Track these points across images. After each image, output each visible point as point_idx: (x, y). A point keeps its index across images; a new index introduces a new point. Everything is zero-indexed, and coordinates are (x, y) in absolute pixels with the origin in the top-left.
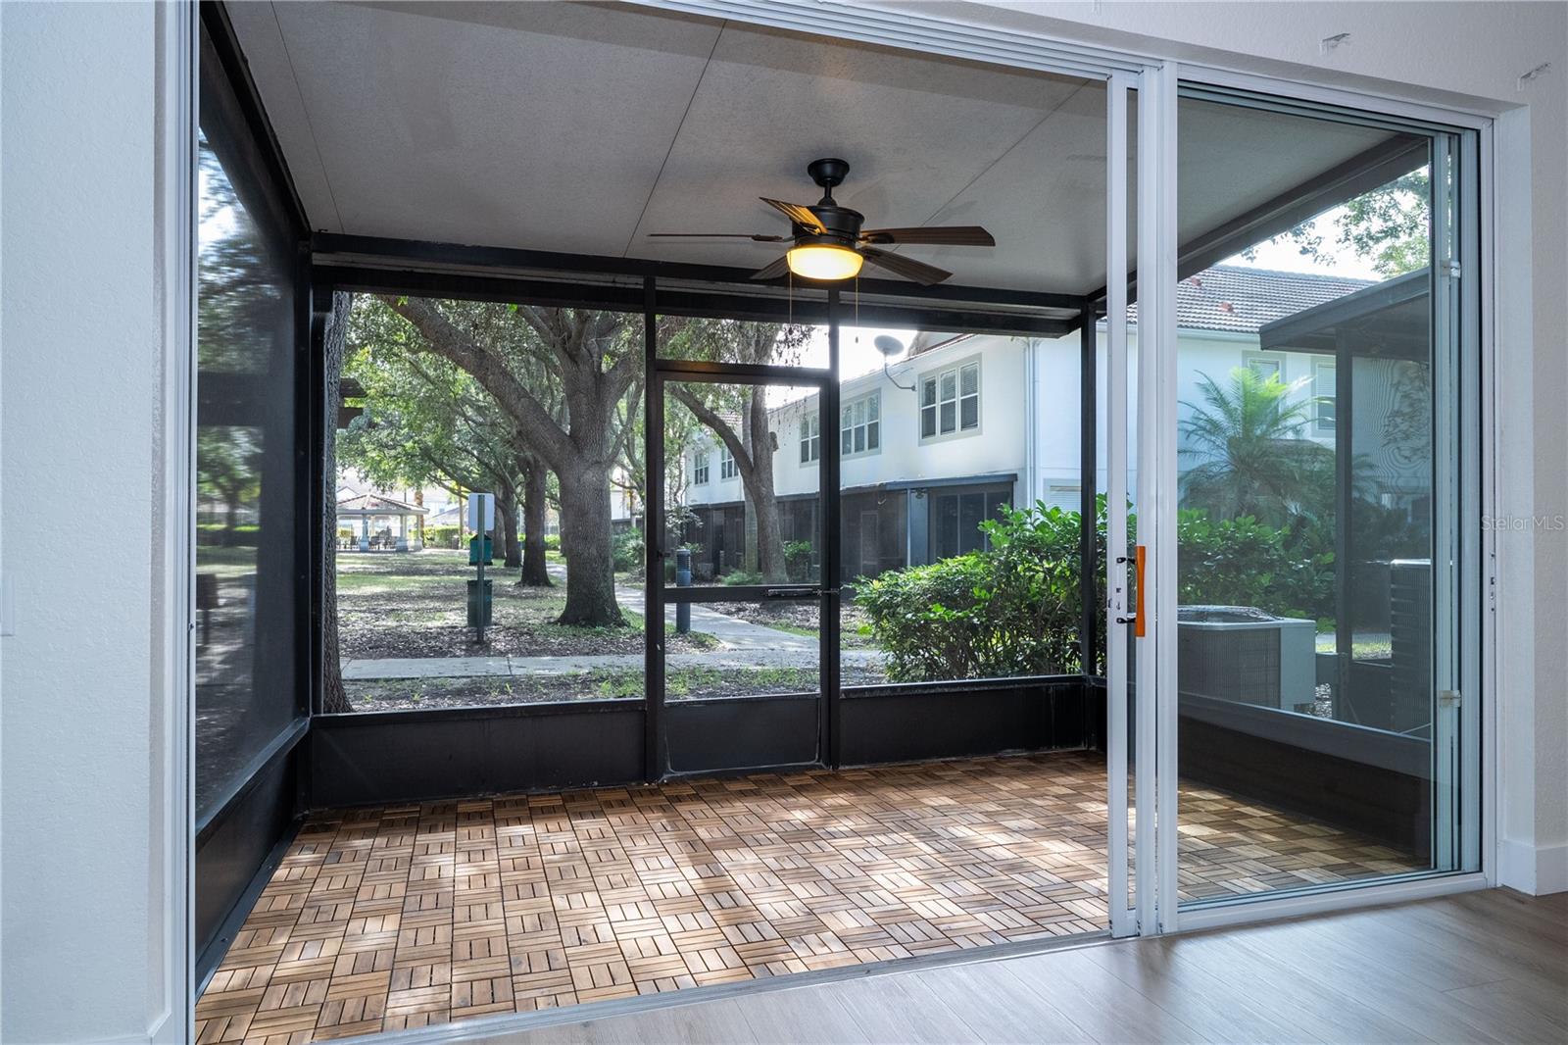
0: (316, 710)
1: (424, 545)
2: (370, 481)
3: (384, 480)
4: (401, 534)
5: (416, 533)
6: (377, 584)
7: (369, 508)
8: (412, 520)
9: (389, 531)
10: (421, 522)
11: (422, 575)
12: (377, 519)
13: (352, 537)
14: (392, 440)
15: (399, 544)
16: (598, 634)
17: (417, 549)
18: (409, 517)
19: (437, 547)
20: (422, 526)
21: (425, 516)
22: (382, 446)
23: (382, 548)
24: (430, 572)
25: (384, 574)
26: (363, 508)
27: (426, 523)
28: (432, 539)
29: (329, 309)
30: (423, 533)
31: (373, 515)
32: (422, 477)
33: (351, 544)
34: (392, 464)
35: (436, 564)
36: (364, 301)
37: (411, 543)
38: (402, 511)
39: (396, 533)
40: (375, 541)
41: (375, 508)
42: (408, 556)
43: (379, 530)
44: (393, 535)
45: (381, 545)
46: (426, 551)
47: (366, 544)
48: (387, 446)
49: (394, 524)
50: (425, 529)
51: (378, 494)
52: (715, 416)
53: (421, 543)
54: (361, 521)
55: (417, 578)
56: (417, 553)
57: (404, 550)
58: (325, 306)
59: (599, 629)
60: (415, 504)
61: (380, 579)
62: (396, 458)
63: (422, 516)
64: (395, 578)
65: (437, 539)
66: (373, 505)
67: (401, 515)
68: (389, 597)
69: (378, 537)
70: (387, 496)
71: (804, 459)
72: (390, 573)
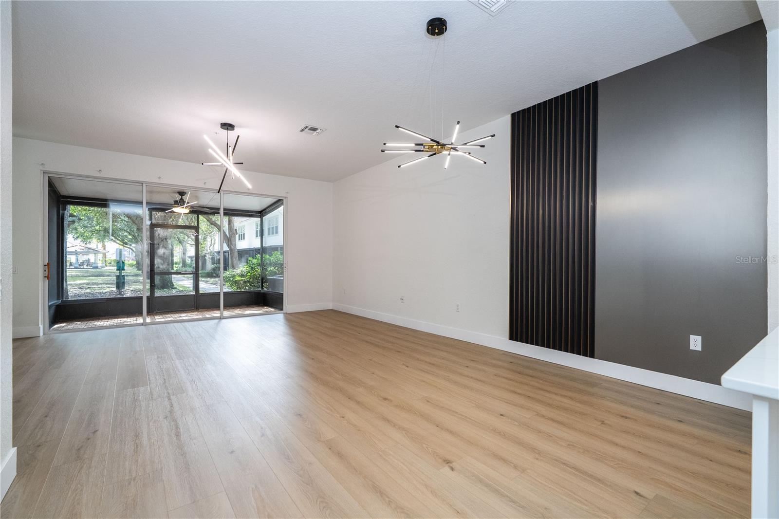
0: (62, 298)
1: (106, 266)
2: (79, 240)
3: (86, 239)
4: (95, 260)
5: (102, 261)
6: (83, 279)
7: (79, 250)
8: (100, 256)
9: (89, 260)
10: (105, 255)
11: (104, 276)
12: (83, 255)
13: (70, 263)
14: (90, 224)
15: (94, 265)
16: (164, 291)
17: (103, 267)
18: (99, 254)
19: (113, 266)
20: (105, 258)
21: (107, 254)
22: (85, 227)
23: (85, 267)
24: (108, 276)
25: (86, 276)
26: (76, 251)
27: (107, 257)
28: (111, 263)
29: (65, 210)
30: (106, 261)
31: (81, 253)
32: (104, 238)
33: (70, 265)
34: (90, 234)
35: (111, 273)
36: (72, 207)
37: (100, 264)
38: (96, 252)
39: (92, 260)
40: (83, 264)
41: (82, 251)
42: (98, 270)
43: (84, 260)
44: (91, 261)
45: (85, 266)
46: (106, 268)
47: (78, 265)
48: (87, 227)
49: (91, 257)
50: (107, 259)
51: (84, 245)
52: (216, 223)
53: (104, 265)
54: (75, 256)
55: (101, 277)
56: (103, 269)
57: (97, 267)
58: (64, 209)
59: (165, 290)
60: (102, 249)
61: (85, 278)
62: (91, 231)
63: (105, 254)
64: (91, 278)
65: (113, 263)
66: (81, 249)
67: (95, 254)
68: (88, 284)
69: (83, 263)
70: (88, 246)
71: (257, 236)
72: (90, 276)
